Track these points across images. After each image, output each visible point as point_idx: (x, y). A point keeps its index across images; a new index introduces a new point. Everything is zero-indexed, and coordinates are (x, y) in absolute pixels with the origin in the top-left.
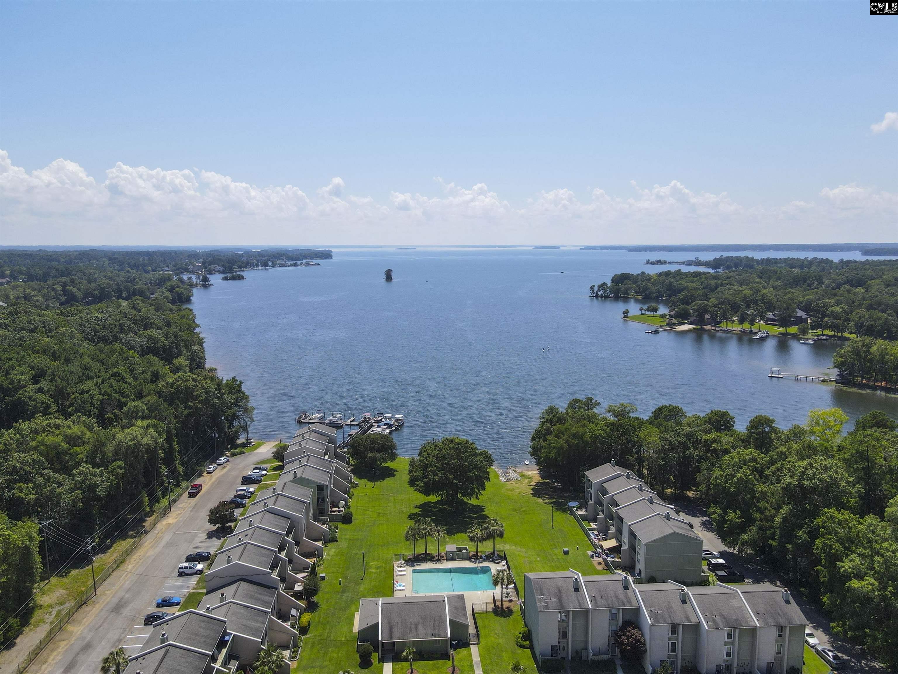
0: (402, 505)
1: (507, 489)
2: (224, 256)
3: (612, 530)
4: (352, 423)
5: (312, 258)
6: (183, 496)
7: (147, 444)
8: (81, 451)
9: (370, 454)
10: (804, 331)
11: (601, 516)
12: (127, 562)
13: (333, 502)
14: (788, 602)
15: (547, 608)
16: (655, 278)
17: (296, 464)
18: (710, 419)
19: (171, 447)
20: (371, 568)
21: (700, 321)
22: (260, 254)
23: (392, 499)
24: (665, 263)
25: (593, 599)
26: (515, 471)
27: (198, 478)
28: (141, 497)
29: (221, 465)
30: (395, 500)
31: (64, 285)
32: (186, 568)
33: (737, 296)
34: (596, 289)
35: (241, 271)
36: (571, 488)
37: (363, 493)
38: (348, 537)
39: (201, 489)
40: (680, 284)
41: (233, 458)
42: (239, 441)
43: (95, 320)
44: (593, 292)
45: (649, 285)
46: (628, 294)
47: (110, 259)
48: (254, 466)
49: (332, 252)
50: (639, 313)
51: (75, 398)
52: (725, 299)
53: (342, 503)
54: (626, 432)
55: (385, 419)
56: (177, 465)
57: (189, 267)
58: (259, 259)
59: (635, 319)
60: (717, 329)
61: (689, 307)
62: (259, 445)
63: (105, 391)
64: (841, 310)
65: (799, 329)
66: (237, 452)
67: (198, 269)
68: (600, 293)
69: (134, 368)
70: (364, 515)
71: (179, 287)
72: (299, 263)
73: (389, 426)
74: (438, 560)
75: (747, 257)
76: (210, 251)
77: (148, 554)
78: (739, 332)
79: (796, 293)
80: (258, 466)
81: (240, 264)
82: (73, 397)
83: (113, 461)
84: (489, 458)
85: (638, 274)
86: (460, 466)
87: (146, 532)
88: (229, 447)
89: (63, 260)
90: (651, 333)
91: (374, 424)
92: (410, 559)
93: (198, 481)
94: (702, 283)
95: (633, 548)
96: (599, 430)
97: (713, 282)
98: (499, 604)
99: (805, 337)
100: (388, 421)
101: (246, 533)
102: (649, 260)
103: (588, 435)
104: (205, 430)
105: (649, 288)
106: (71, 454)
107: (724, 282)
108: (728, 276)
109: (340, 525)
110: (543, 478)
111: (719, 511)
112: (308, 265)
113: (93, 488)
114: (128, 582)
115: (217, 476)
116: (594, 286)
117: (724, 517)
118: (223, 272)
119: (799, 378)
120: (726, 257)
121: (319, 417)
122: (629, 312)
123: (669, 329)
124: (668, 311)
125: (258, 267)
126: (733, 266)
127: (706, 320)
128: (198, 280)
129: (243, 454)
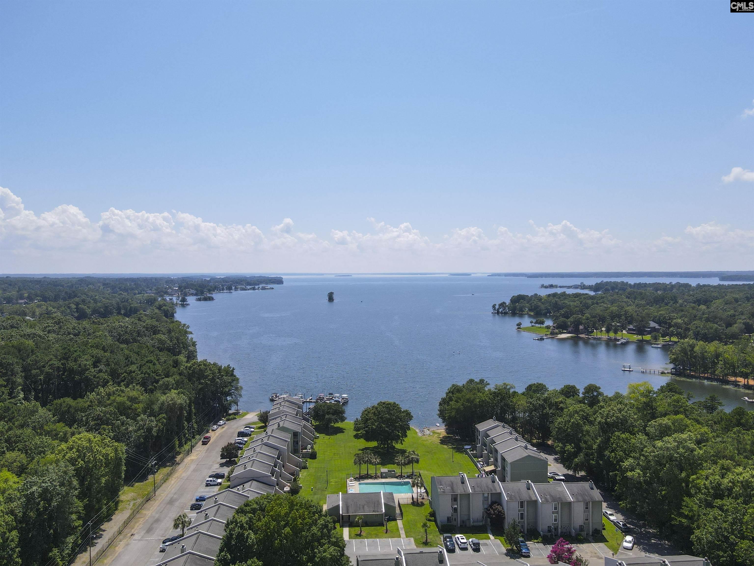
0: (350, 449)
1: (423, 440)
2: (195, 282)
3: (492, 460)
4: (310, 401)
5: (267, 283)
6: (199, 443)
7: (181, 404)
8: (140, 407)
9: (327, 416)
10: (656, 338)
11: (485, 452)
12: (170, 479)
13: (303, 446)
14: (592, 489)
15: (444, 492)
16: (545, 299)
17: (278, 420)
18: (563, 391)
19: (190, 410)
20: (331, 482)
21: (576, 331)
22: (224, 280)
23: (343, 445)
24: (556, 286)
25: (473, 488)
26: (428, 430)
27: (207, 433)
28: (174, 441)
29: (220, 426)
30: (345, 446)
31: (77, 304)
32: (211, 481)
33: (606, 312)
34: (497, 307)
35: (210, 294)
36: (467, 439)
37: (323, 442)
38: (314, 466)
39: (210, 440)
41: (229, 422)
42: (230, 412)
43: (120, 327)
44: (495, 309)
45: (539, 304)
46: (523, 311)
47: (104, 284)
48: (245, 426)
49: (282, 278)
50: (530, 325)
51: (124, 376)
52: (597, 314)
53: (309, 446)
54: (503, 399)
55: (335, 398)
56: (194, 423)
57: (168, 291)
58: (224, 284)
59: (527, 329)
60: (589, 337)
61: (568, 320)
62: (246, 414)
63: (146, 371)
64: (682, 322)
65: (652, 336)
66: (231, 418)
67: (176, 292)
68: (500, 310)
69: (159, 358)
70: (325, 454)
72: (257, 287)
73: (338, 402)
74: (376, 478)
75: (623, 282)
76: (183, 278)
77: (183, 475)
78: (606, 339)
79: (653, 310)
82: (123, 376)
83: (159, 414)
84: (410, 415)
85: (532, 295)
86: (389, 419)
87: (179, 464)
89: (66, 285)
90: (538, 340)
91: (326, 401)
92: (357, 478)
93: (208, 435)
95: (504, 468)
96: (485, 397)
97: (589, 302)
98: (415, 500)
99: (657, 343)
100: (337, 399)
101: (252, 456)
102: (543, 285)
103: (477, 400)
104: (209, 402)
105: (539, 306)
106: (132, 409)
107: (599, 301)
108: (602, 296)
109: (309, 460)
110: (448, 434)
111: (560, 445)
112: (263, 289)
113: (150, 430)
114: (173, 490)
115: (219, 433)
116: (495, 305)
117: (564, 449)
118: (196, 295)
119: (645, 371)
120: (605, 282)
121: (286, 397)
122: (521, 324)
123: (552, 337)
124: (552, 324)
125: (224, 291)
126: (610, 289)
127: (580, 330)
128: (178, 301)
129: (235, 419)
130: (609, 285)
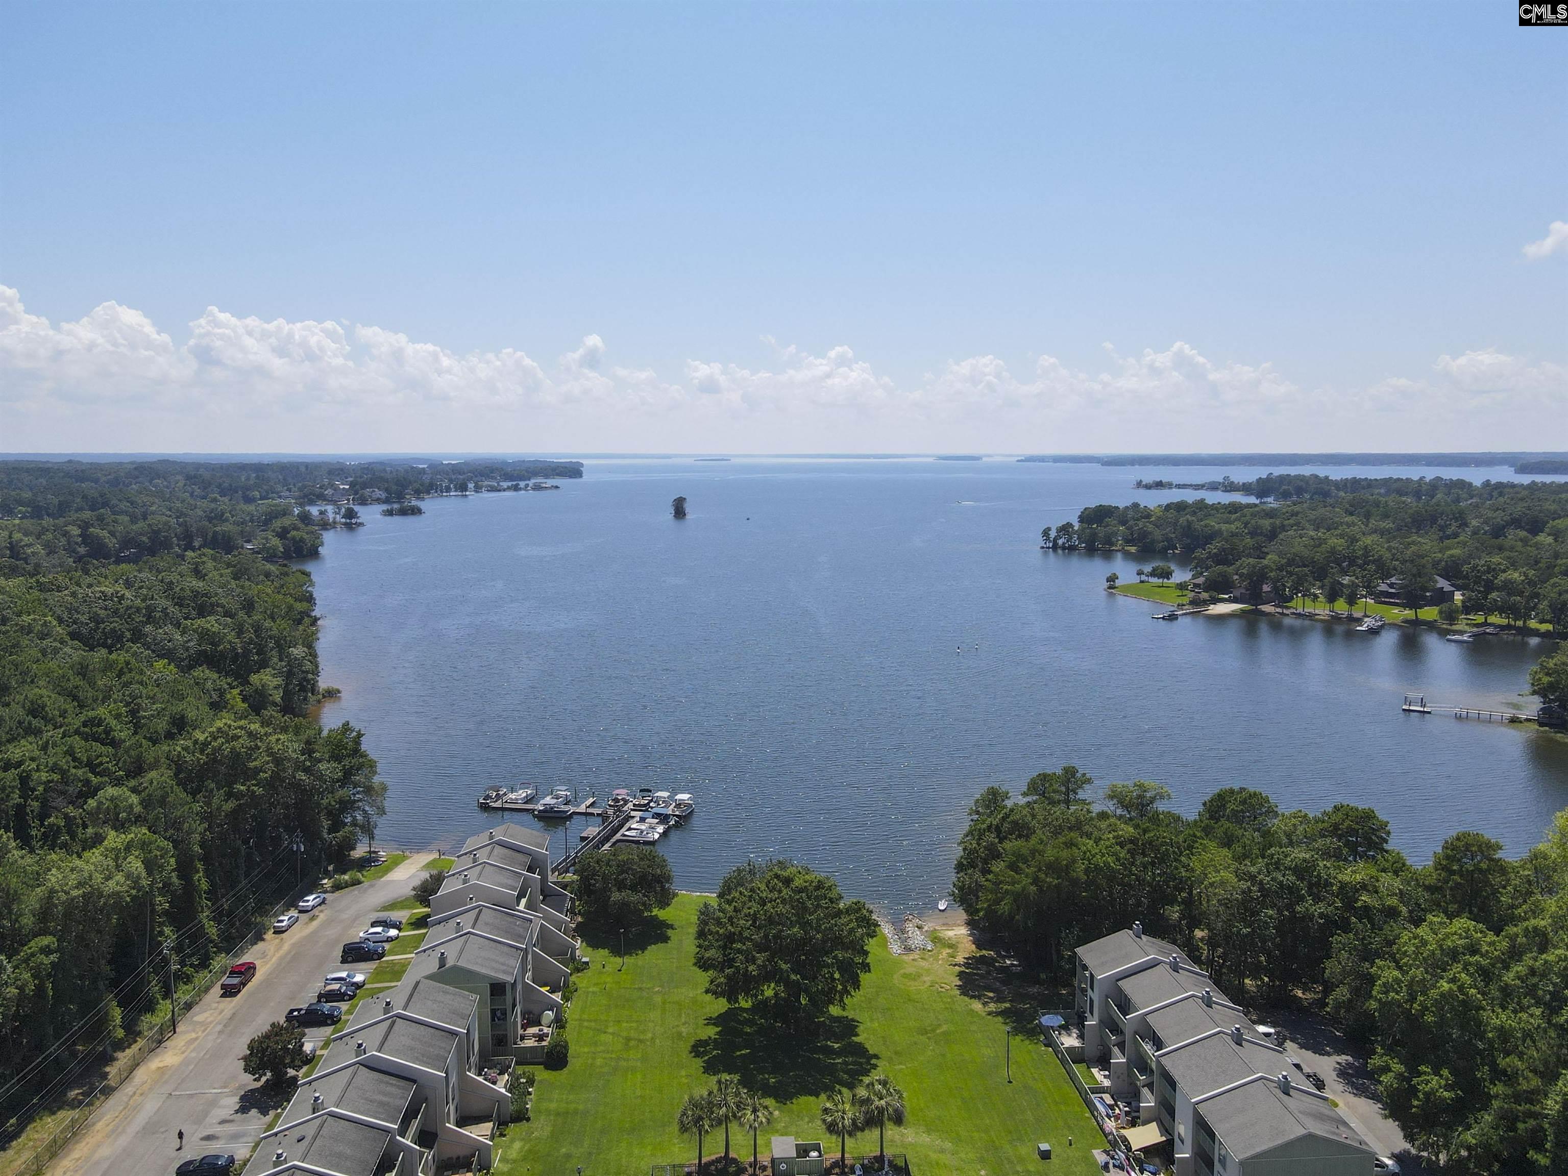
0: (680, 1015)
1: (905, 976)
2: (391, 472)
3: (1151, 1102)
4: (590, 810)
5: (547, 476)
6: (212, 991)
9: (616, 896)
10: (1451, 616)
11: (1119, 1059)
13: (528, 1014)
16: (1159, 515)
18: (1335, 826)
19: (189, 887)
21: (1253, 596)
22: (456, 469)
23: (658, 999)
24: (1170, 485)
26: (919, 928)
27: (252, 945)
28: (101, 1010)
29: (307, 911)
30: (664, 1003)
31: (85, 526)
33: (1319, 549)
34: (1053, 534)
35: (418, 498)
36: (1043, 976)
37: (596, 984)
39: (253, 975)
40: (1206, 526)
41: (337, 894)
42: (354, 855)
44: (1048, 539)
45: (1150, 527)
46: (1112, 544)
47: (188, 478)
48: (374, 916)
49: (582, 465)
50: (1137, 579)
52: (1295, 555)
53: (549, 1015)
55: (656, 802)
56: (205, 921)
57: (326, 492)
58: (454, 477)
59: (1128, 590)
60: (1285, 611)
61: (1230, 569)
62: (396, 862)
63: (56, 763)
64: (1522, 578)
65: (1440, 612)
66: (346, 882)
67: (342, 495)
68: (1060, 542)
70: (595, 1044)
71: (298, 529)
72: (522, 484)
73: (663, 818)
75: (1317, 476)
76: (370, 464)
78: (1326, 618)
79: (1425, 543)
80: (383, 915)
81: (416, 485)
85: (1127, 507)
86: (805, 941)
87: (108, 1092)
88: (330, 868)
89: (104, 479)
90: (1163, 618)
91: (633, 813)
92: (690, 1174)
93: (247, 957)
94: (1246, 525)
95: (1206, 1160)
96: (1103, 855)
97: (1266, 523)
99: (1455, 627)
100: (661, 808)
102: (1141, 481)
103: (1080, 867)
105: (1150, 533)
107: (1286, 522)
108: (1293, 510)
109: (541, 1074)
110: (979, 947)
112: (537, 488)
115: (293, 941)
116: (1049, 529)
117: (1410, 1082)
118: (387, 501)
119: (1465, 715)
120: (1277, 477)
121: (524, 797)
122: (1117, 578)
123: (1196, 612)
124: (1190, 577)
125: (450, 492)
126: (1293, 492)
127: (1264, 595)
128: (338, 516)
129: (359, 884)
130: (1289, 483)
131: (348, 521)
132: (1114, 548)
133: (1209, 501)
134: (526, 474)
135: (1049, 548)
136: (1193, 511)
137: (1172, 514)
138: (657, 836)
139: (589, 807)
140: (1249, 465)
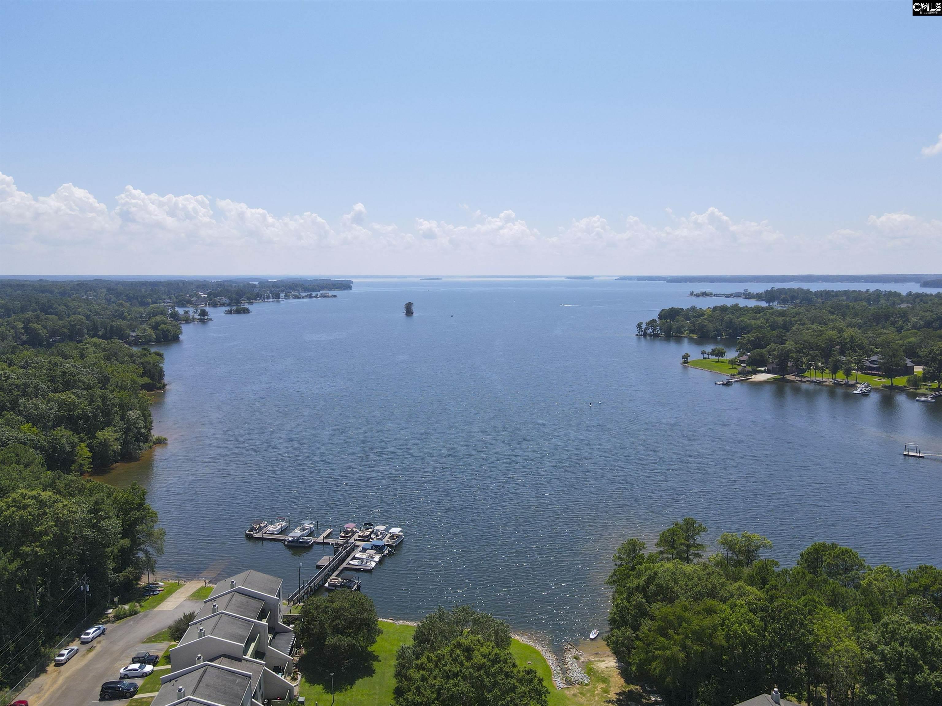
4: (327, 540)
5: (330, 289)
10: (915, 384)
16: (710, 314)
21: (781, 369)
22: (275, 285)
24: (711, 295)
26: (575, 658)
31: (27, 322)
33: (822, 338)
34: (644, 326)
35: (248, 303)
44: (640, 330)
46: (682, 333)
49: (352, 282)
50: (701, 357)
55: (376, 534)
57: (192, 299)
58: (272, 289)
59: (696, 364)
60: (803, 379)
62: (170, 592)
65: (906, 380)
67: (201, 301)
68: (648, 331)
71: (167, 323)
75: (802, 289)
78: (831, 384)
81: (249, 295)
85: (688, 309)
88: (116, 599)
90: (723, 384)
99: (920, 392)
102: (693, 292)
112: (323, 296)
115: (72, 670)
116: (641, 323)
118: (229, 305)
120: (778, 289)
121: (279, 529)
122: (689, 356)
123: (743, 380)
124: (737, 355)
125: (269, 299)
126: (789, 299)
127: (788, 368)
128: (196, 315)
129: (135, 614)
130: (786, 294)
131: (202, 317)
132: (683, 335)
133: (741, 305)
134: (317, 288)
135: (641, 335)
136: (732, 312)
137: (717, 313)
138: (373, 564)
139: (326, 537)
140: (757, 282)
